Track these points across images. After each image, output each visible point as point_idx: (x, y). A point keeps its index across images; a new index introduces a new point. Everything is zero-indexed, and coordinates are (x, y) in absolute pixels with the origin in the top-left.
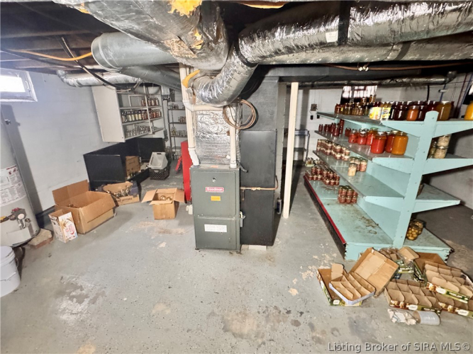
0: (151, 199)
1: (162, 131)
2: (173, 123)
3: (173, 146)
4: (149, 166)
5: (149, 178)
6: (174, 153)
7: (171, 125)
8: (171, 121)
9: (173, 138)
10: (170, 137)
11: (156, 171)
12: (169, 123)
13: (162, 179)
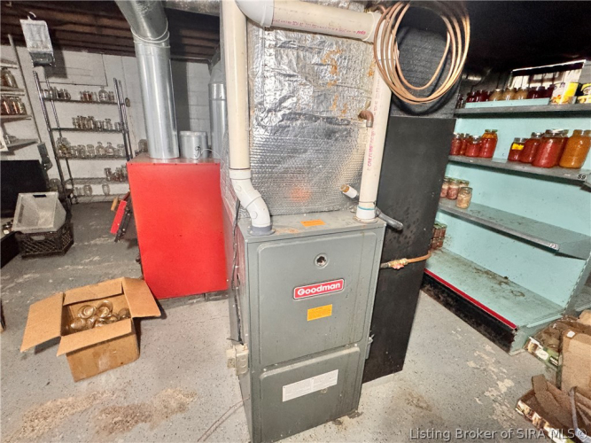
0: (57, 333)
1: (35, 147)
2: (60, 130)
3: (66, 177)
4: (15, 229)
5: (18, 257)
6: (72, 191)
7: (56, 135)
8: (54, 125)
9: (63, 163)
10: (57, 158)
11: (35, 238)
12: (51, 131)
13: (59, 254)
